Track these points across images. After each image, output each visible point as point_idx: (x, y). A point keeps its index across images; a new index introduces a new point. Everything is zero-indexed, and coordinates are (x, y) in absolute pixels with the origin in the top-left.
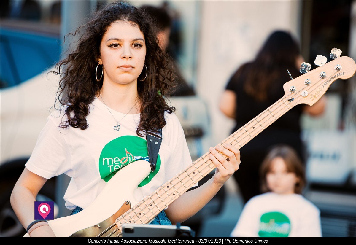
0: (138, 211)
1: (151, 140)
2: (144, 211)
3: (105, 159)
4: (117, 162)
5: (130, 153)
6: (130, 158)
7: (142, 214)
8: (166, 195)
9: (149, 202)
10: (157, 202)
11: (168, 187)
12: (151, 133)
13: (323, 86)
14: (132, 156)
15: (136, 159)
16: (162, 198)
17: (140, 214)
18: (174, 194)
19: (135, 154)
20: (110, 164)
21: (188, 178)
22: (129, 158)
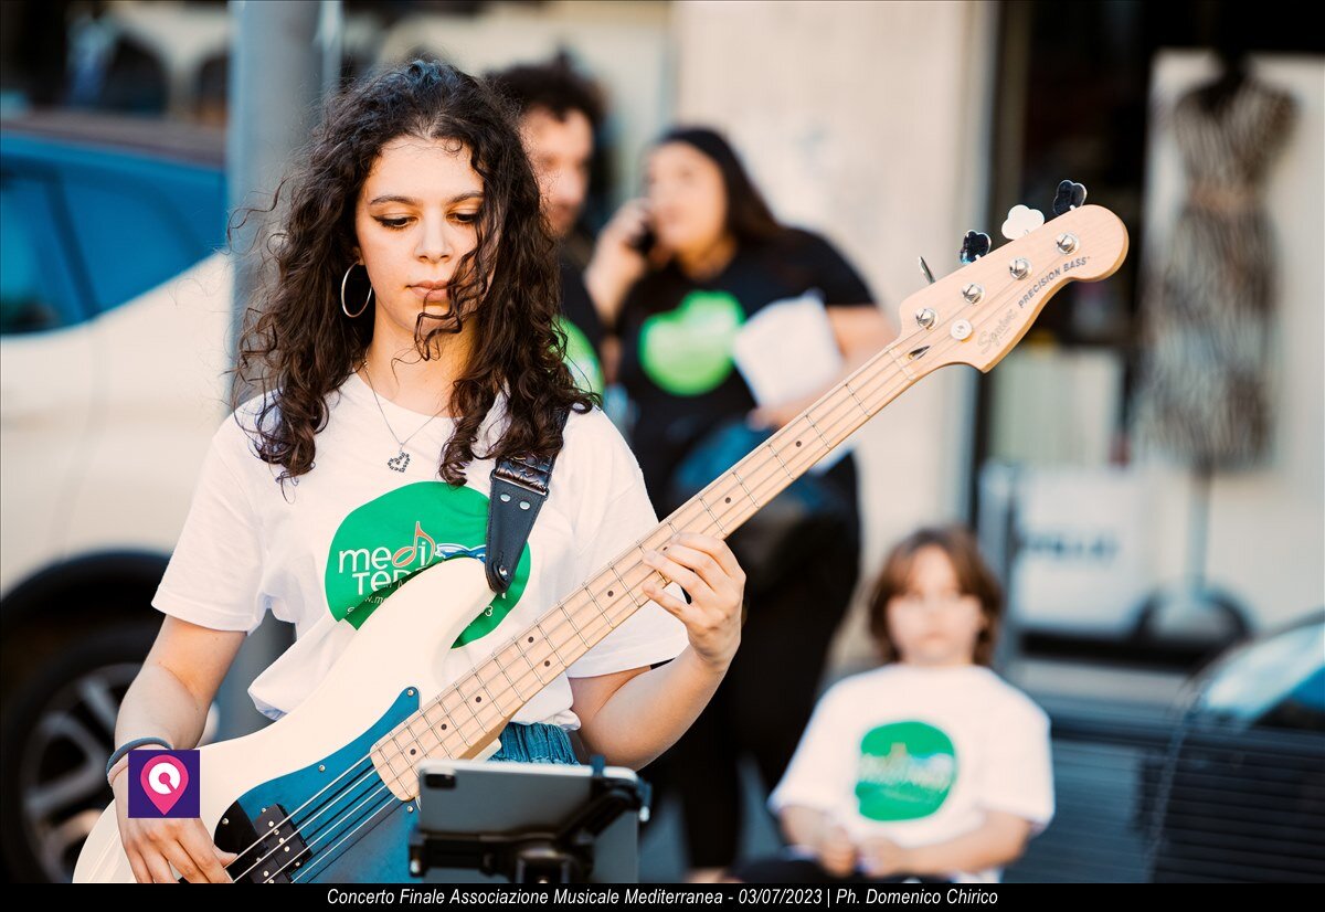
0: (436, 716)
1: (505, 498)
2: (455, 716)
3: (346, 553)
4: (379, 563)
5: (427, 537)
6: (423, 549)
7: (450, 728)
8: (522, 667)
9: (471, 688)
10: (494, 690)
11: (531, 640)
12: (508, 477)
13: (1021, 304)
14: (433, 543)
15: (444, 553)
16: (514, 674)
17: (444, 727)
18: (547, 664)
19: (441, 538)
20: (361, 569)
21: (593, 611)
22: (419, 551)
